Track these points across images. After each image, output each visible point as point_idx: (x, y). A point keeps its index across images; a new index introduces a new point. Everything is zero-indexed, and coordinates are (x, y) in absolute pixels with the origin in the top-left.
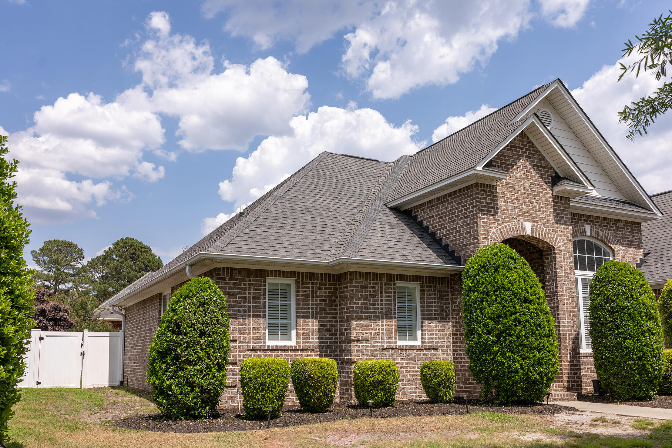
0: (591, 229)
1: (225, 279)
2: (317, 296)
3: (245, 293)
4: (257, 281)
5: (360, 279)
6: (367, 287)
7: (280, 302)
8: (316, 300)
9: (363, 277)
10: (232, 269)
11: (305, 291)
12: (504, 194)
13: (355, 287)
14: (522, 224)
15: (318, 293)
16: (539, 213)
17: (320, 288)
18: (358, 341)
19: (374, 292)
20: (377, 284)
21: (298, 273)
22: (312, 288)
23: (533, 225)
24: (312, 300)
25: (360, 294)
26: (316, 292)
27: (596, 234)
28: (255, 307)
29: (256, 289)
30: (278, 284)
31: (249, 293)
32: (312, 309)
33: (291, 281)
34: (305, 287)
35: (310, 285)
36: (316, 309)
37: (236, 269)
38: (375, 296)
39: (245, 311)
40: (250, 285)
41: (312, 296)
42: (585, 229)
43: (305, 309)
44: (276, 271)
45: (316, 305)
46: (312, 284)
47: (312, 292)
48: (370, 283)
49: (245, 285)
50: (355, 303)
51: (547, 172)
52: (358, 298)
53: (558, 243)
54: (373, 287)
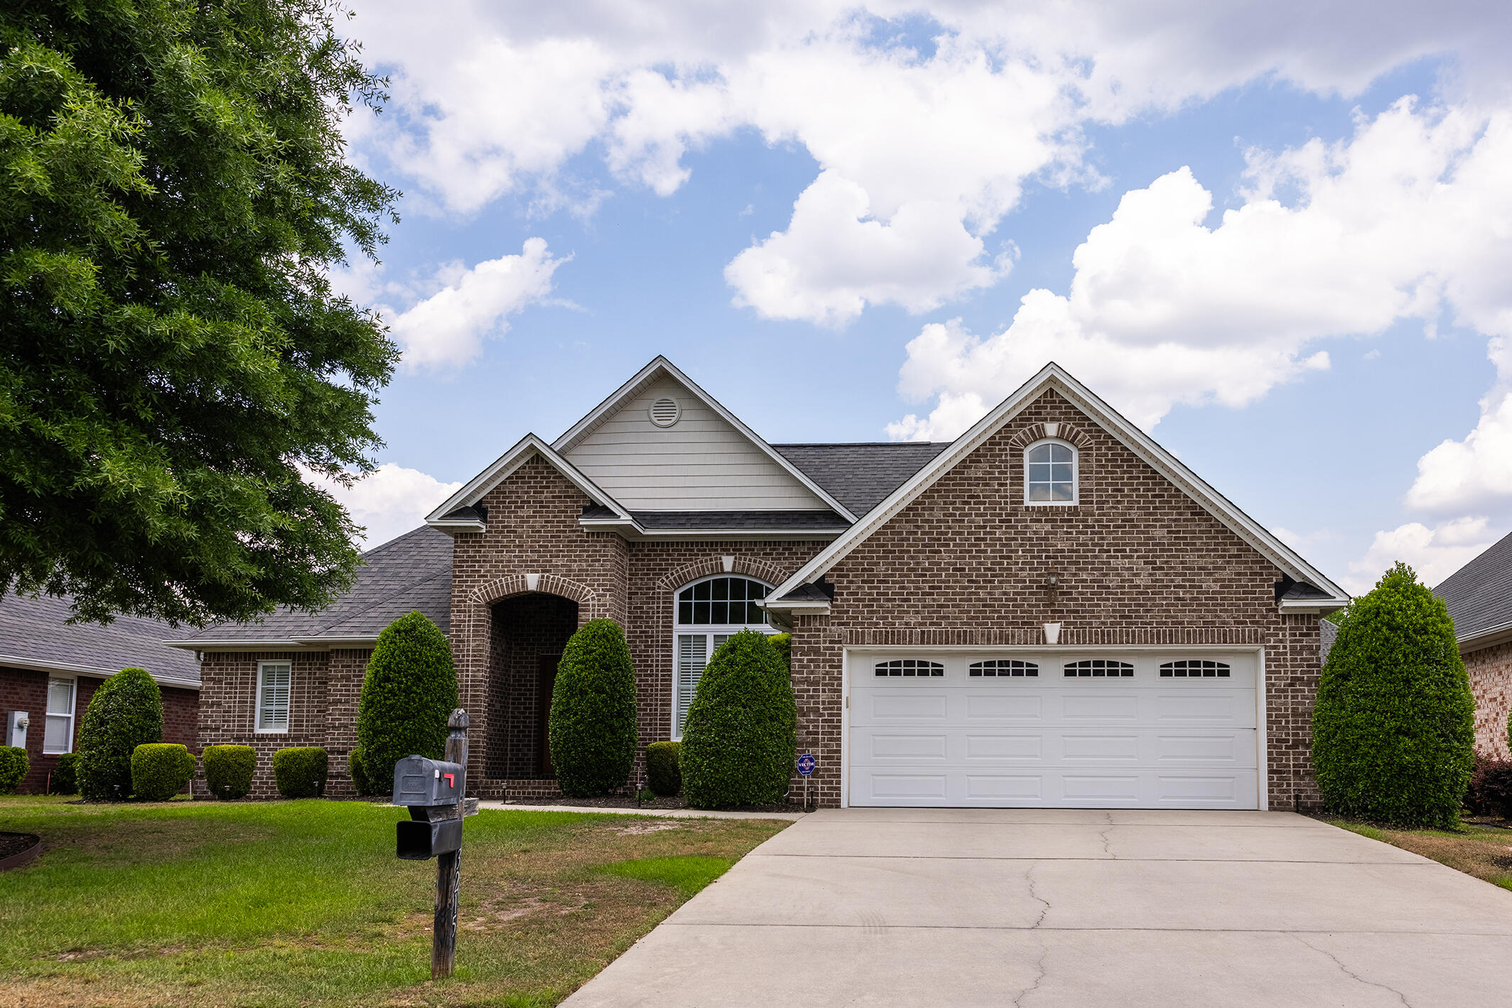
0: (735, 562)
1: (210, 665)
2: (315, 678)
3: (231, 679)
4: (245, 665)
5: (342, 657)
6: (350, 666)
7: (275, 686)
8: (314, 683)
9: (346, 655)
10: (219, 653)
11: (301, 673)
12: (498, 542)
13: (334, 666)
14: (523, 577)
15: (317, 675)
16: (554, 560)
17: (319, 669)
18: (334, 727)
19: (360, 671)
20: (364, 662)
21: (295, 653)
22: (310, 669)
23: (543, 577)
24: (309, 683)
25: (339, 674)
26: (315, 673)
27: (743, 568)
28: (242, 693)
29: (244, 674)
30: (274, 667)
31: (236, 678)
32: (308, 693)
33: (288, 663)
34: (302, 669)
35: (307, 666)
36: (314, 693)
37: (223, 653)
38: (361, 676)
39: (230, 698)
40: (237, 669)
41: (310, 678)
42: (721, 563)
43: (299, 693)
44: (267, 653)
45: (314, 688)
46: (310, 664)
47: (309, 673)
48: (355, 662)
49: (232, 669)
50: (333, 685)
51: (576, 502)
52: (338, 679)
53: (585, 597)
54: (359, 666)
